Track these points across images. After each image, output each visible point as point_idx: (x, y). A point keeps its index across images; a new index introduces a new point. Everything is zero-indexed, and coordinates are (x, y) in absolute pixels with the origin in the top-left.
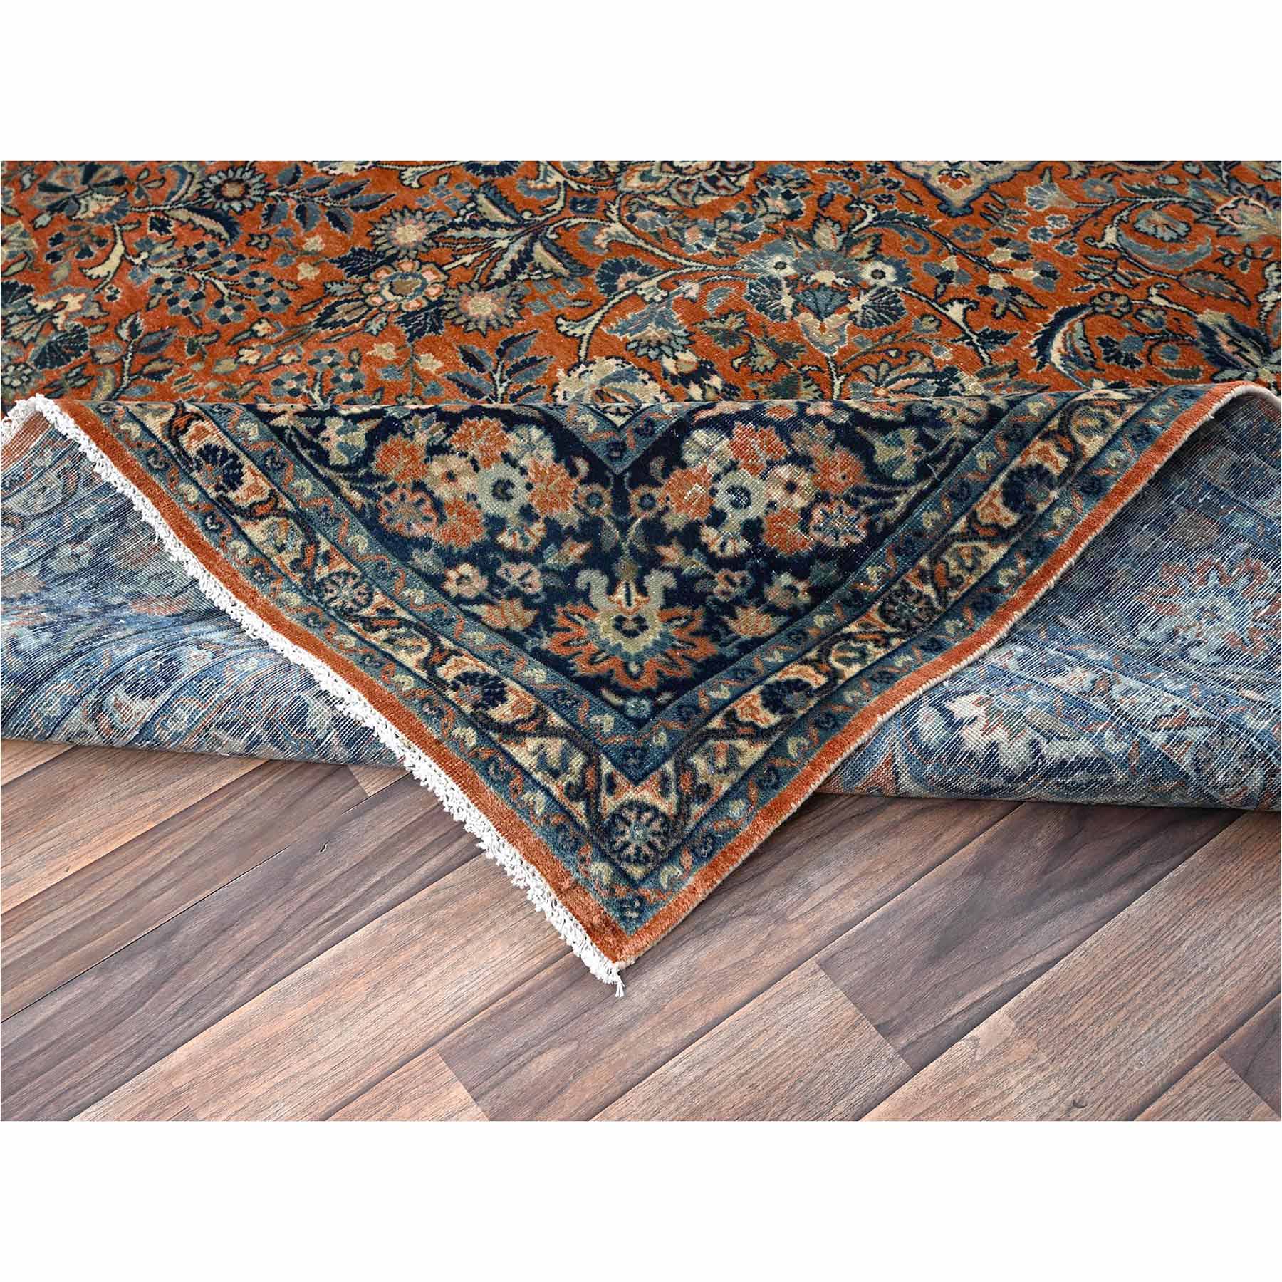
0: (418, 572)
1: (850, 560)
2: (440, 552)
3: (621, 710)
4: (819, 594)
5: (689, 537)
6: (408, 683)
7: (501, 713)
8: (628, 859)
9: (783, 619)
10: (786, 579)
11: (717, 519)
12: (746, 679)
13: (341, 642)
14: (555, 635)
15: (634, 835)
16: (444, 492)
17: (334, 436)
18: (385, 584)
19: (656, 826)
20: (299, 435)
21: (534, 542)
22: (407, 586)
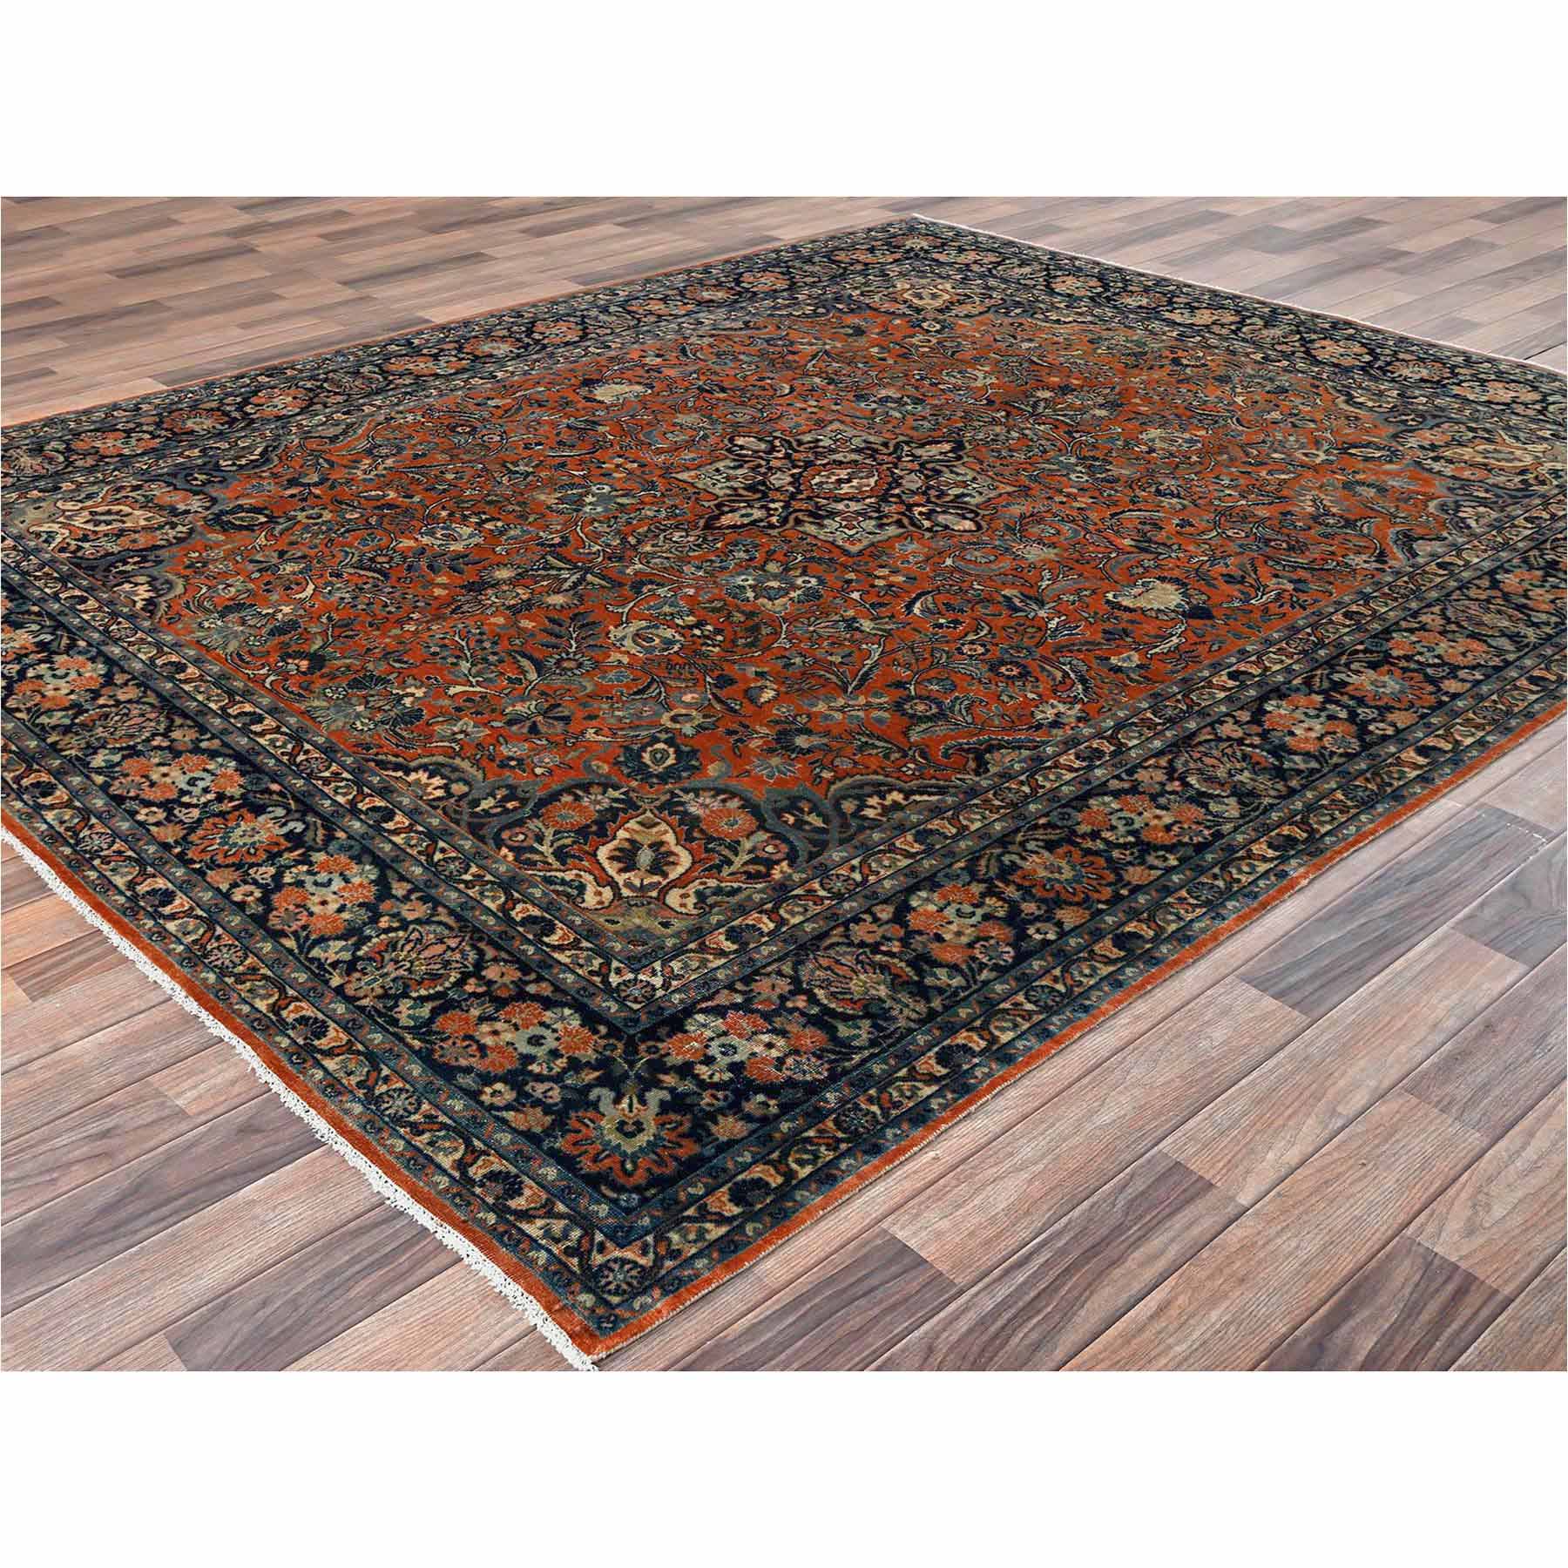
0: (461, 1089)
1: (813, 1089)
2: (479, 1075)
3: (615, 1202)
4: (785, 1108)
5: (685, 1070)
6: (444, 1182)
7: (518, 1203)
8: (609, 1292)
9: (754, 1126)
10: (761, 1098)
11: (709, 1061)
12: (719, 1177)
13: (393, 1146)
14: (569, 1137)
15: (616, 1278)
16: (489, 1041)
17: (404, 1011)
18: (432, 1096)
19: (634, 1273)
20: (376, 1010)
21: (557, 1070)
22: (450, 1097)
